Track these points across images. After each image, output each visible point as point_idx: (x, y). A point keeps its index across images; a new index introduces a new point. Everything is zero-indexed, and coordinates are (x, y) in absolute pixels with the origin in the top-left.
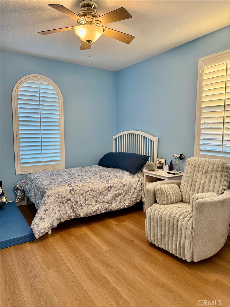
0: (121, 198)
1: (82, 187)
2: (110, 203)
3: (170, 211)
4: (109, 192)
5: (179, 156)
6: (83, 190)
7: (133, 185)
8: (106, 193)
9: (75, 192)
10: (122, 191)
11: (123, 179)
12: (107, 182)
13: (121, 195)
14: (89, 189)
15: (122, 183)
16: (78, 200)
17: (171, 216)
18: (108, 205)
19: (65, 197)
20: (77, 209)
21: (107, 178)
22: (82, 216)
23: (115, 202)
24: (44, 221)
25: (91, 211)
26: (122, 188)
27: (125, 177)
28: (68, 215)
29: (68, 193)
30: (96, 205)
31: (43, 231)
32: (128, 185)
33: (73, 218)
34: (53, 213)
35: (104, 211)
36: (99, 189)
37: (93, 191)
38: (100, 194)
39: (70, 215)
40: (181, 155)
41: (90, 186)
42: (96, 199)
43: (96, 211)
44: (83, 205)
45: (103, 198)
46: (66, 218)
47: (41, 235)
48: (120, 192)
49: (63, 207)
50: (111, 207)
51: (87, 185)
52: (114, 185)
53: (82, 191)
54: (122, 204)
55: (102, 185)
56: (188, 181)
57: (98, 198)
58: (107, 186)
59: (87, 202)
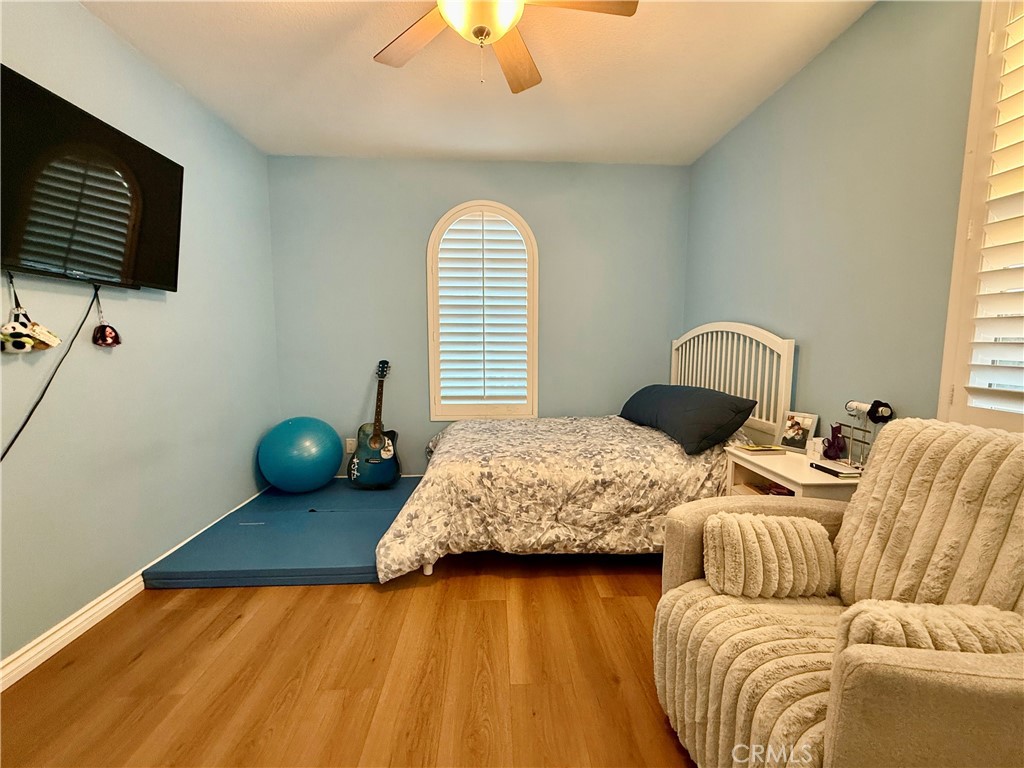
0: (640, 522)
1: (515, 472)
2: (597, 531)
3: (736, 639)
4: (598, 498)
5: (867, 407)
6: (516, 480)
7: (684, 488)
8: (586, 500)
9: (492, 484)
10: (643, 502)
11: (653, 465)
12: (596, 469)
13: (638, 512)
14: (536, 481)
15: (645, 478)
16: (500, 505)
17: (732, 660)
18: (590, 535)
19: (464, 492)
20: (496, 529)
21: (599, 457)
22: (506, 550)
23: (616, 528)
24: (403, 543)
25: (533, 540)
26: (642, 492)
27: (659, 460)
28: (468, 539)
29: (474, 482)
30: (552, 527)
31: (397, 567)
32: (665, 486)
33: (485, 548)
34: (426, 527)
35: (576, 550)
36: (564, 485)
37: (545, 487)
38: (568, 499)
39: (474, 540)
40: (877, 404)
41: (539, 473)
42: (554, 512)
43: (551, 545)
44: (514, 520)
45: (577, 513)
46: (464, 545)
47: (391, 576)
48: (636, 504)
49: (459, 516)
50: (600, 543)
51: (532, 469)
52: (618, 480)
53: (514, 484)
54: (639, 538)
55: (577, 476)
56: (873, 517)
57: (560, 509)
58: (591, 478)
59: (523, 514)
